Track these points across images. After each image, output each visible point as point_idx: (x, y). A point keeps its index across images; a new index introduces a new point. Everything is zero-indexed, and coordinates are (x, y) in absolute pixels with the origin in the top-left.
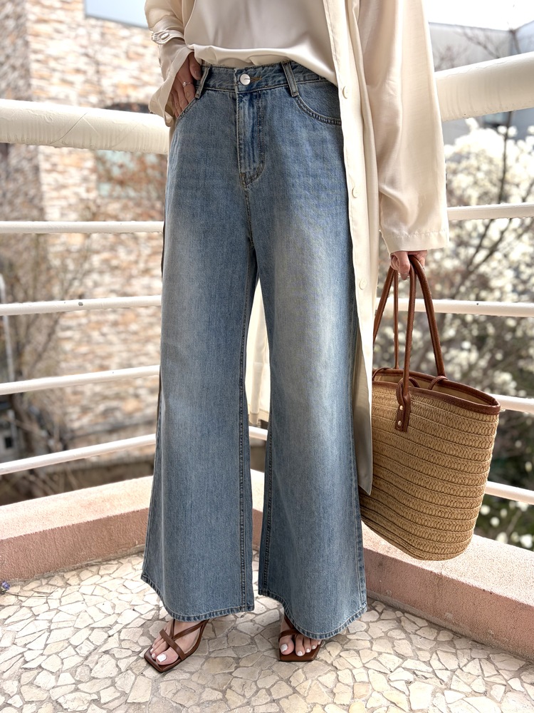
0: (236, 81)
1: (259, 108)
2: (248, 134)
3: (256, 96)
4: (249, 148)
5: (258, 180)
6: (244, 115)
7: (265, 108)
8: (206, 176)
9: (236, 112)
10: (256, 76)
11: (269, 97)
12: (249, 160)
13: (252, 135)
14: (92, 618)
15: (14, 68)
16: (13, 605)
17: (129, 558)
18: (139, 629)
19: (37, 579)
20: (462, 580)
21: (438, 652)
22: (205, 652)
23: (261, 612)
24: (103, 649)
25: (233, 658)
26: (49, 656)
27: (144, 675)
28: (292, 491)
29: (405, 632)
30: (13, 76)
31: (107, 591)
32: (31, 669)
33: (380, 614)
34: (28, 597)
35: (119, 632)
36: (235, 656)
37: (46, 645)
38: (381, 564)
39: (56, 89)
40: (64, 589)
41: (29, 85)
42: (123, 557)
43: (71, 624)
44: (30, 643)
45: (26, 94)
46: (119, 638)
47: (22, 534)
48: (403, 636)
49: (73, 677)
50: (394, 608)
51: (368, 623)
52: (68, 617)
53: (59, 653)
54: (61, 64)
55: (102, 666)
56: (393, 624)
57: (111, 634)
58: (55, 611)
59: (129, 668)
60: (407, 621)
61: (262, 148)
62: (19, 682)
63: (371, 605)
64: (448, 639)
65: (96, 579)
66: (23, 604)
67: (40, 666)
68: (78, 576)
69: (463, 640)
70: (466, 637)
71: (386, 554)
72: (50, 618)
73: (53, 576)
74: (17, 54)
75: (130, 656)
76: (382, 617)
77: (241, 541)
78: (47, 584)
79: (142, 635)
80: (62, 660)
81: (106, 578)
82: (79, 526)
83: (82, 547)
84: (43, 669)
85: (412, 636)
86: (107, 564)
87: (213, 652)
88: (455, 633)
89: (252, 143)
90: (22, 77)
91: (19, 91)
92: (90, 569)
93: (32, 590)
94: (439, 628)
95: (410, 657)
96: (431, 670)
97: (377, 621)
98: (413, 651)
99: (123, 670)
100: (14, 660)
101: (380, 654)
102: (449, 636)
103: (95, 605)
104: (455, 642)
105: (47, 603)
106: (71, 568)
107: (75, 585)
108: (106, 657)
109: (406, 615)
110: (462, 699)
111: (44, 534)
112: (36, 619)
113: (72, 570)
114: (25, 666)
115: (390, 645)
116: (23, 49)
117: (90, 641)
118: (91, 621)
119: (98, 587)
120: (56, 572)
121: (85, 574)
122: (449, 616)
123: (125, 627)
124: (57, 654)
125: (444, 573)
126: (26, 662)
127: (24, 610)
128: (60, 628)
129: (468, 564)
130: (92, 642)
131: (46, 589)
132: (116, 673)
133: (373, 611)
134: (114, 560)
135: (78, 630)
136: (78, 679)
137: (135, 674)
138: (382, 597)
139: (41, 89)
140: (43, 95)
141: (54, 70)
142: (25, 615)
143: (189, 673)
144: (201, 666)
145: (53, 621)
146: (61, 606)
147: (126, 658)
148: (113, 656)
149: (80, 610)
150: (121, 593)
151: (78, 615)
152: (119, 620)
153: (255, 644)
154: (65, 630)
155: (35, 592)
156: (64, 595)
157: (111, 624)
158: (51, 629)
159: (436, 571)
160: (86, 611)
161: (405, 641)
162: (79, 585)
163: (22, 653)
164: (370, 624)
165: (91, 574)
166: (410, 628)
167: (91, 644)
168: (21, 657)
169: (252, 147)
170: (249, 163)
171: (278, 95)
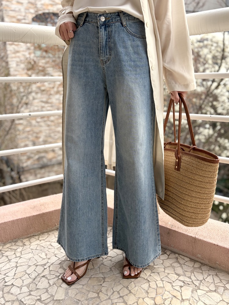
0: (98, 19)
1: (109, 31)
2: (104, 43)
3: (108, 26)
4: (104, 49)
5: (108, 63)
6: (102, 34)
7: (112, 31)
8: (85, 60)
9: (98, 33)
10: (107, 17)
11: (113, 27)
12: (105, 54)
13: (106, 43)
14: (36, 260)
17: (53, 232)
18: (59, 265)
19: (10, 243)
20: (205, 240)
21: (194, 272)
22: (89, 275)
23: (115, 256)
24: (42, 275)
25: (102, 277)
26: (16, 279)
27: (61, 287)
28: (127, 201)
29: (180, 263)
31: (43, 248)
32: (8, 286)
33: (169, 256)
34: (6, 251)
35: (49, 267)
37: (15, 274)
38: (169, 233)
40: (23, 247)
42: (50, 231)
43: (27, 263)
44: (7, 273)
46: (49, 270)
47: (3, 222)
48: (179, 265)
49: (28, 289)
50: (175, 253)
51: (163, 260)
52: (25, 260)
53: (21, 277)
55: (42, 283)
56: (175, 260)
57: (45, 268)
59: (54, 284)
60: (180, 259)
61: (110, 49)
62: (3, 292)
63: (164, 251)
65: (38, 242)
66: (4, 255)
67: (12, 284)
68: (29, 241)
69: (205, 266)
70: (206, 265)
71: (171, 228)
72: (16, 261)
73: (17, 241)
75: (54, 278)
76: (169, 257)
77: (102, 223)
78: (15, 245)
79: (60, 268)
80: (23, 281)
81: (42, 241)
82: (29, 218)
83: (31, 227)
84: (14, 285)
85: (183, 265)
86: (43, 235)
87: (93, 275)
88: (202, 263)
89: (106, 47)
92: (35, 237)
93: (8, 248)
94: (195, 261)
95: (182, 275)
96: (191, 281)
97: (167, 259)
98: (183, 272)
99: (51, 285)
101: (168, 274)
102: (199, 265)
103: (38, 254)
104: (202, 267)
105: (15, 254)
106: (26, 237)
107: (28, 245)
108: (43, 279)
109: (180, 256)
110: (205, 294)
111: (13, 222)
112: (10, 262)
113: (26, 238)
114: (5, 284)
115: (173, 270)
117: (36, 271)
118: (36, 262)
119: (39, 246)
120: (19, 239)
121: (32, 240)
122: (199, 256)
123: (52, 264)
124: (20, 278)
125: (197, 237)
126: (6, 282)
127: (4, 258)
128: (21, 266)
129: (207, 233)
131: (14, 247)
132: (48, 286)
133: (165, 255)
134: (46, 233)
135: (30, 266)
136: (30, 289)
137: (57, 286)
138: (169, 248)
142: (5, 260)
143: (82, 285)
144: (88, 282)
145: (18, 262)
146: (22, 255)
147: (53, 279)
148: (47, 278)
149: (31, 257)
150: (50, 249)
151: (30, 259)
152: (49, 261)
153: (112, 271)
154: (24, 266)
155: (9, 249)
156: (23, 250)
157: (46, 263)
158: (17, 266)
159: (193, 236)
160: (33, 257)
161: (180, 268)
162: (30, 245)
163: (4, 278)
164: (164, 260)
165: (35, 240)
166: (182, 261)
167: (36, 273)
168: (3, 280)
169: (106, 48)
170: (105, 55)
171: (117, 26)
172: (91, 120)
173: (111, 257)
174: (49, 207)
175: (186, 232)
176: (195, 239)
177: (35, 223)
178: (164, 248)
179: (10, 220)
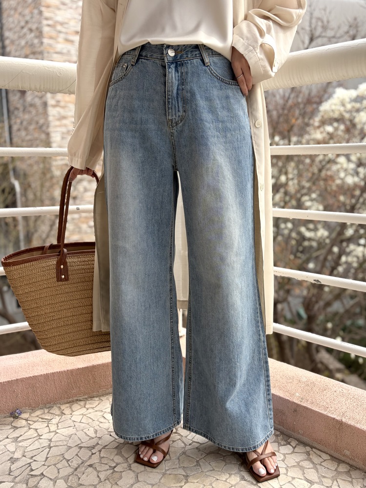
0: (165, 53)
1: (182, 73)
2: (175, 91)
3: (180, 64)
4: (175, 102)
5: (181, 124)
6: (172, 77)
7: (187, 73)
9: (166, 75)
10: (179, 50)
11: (189, 66)
12: (175, 110)
13: (177, 92)
14: (80, 440)
15: (31, 30)
16: (24, 427)
17: (107, 396)
18: (115, 450)
19: (41, 409)
20: (358, 426)
21: (338, 480)
22: (162, 470)
24: (88, 463)
25: (183, 475)
26: (48, 466)
27: (118, 485)
29: (313, 463)
30: (30, 36)
31: (91, 421)
32: (35, 476)
33: (294, 448)
34: (35, 422)
35: (100, 451)
36: (184, 474)
37: (47, 458)
38: (295, 411)
39: (61, 46)
40: (60, 417)
41: (42, 43)
42: (103, 395)
43: (65, 443)
44: (35, 456)
45: (39, 50)
46: (100, 456)
47: (31, 376)
48: (311, 466)
49: (66, 483)
50: (305, 444)
51: (284, 455)
52: (63, 438)
53: (56, 464)
54: (65, 28)
55: (87, 476)
56: (304, 456)
57: (94, 452)
58: (54, 433)
59: (107, 479)
60: (314, 455)
61: (185, 102)
62: (27, 485)
63: (287, 440)
64: (346, 470)
65: (83, 411)
66: (31, 427)
67: (42, 474)
68: (71, 407)
69: (357, 472)
70: (359, 469)
71: (299, 403)
72: (50, 438)
73: (52, 407)
74: (34, 20)
75: (107, 470)
76: (295, 451)
78: (48, 412)
79: (117, 454)
80: (58, 470)
81: (90, 410)
82: (72, 371)
83: (74, 387)
84: (44, 476)
85: (318, 466)
86: (91, 400)
87: (168, 470)
88: (351, 466)
89: (177, 98)
90: (36, 37)
91: (35, 47)
92: (79, 403)
93: (37, 416)
94: (339, 461)
95: (316, 483)
97: (291, 454)
98: (319, 477)
99: (102, 480)
100: (24, 468)
101: (293, 478)
102: (346, 467)
103: (82, 430)
104: (351, 473)
105: (48, 426)
106: (65, 402)
107: (68, 415)
108: (90, 469)
109: (314, 450)
111: (46, 376)
112: (40, 439)
113: (66, 403)
114: (31, 473)
115: (301, 472)
116: (38, 17)
117: (79, 457)
118: (79, 442)
119: (84, 417)
120: (54, 404)
121: (75, 406)
122: (347, 453)
123: (104, 447)
124: (55, 465)
125: (344, 420)
126: (32, 470)
127: (32, 432)
128: (57, 446)
129: (363, 414)
130: (80, 458)
131: (47, 417)
132: (97, 482)
133: (289, 446)
134: (96, 397)
135: (70, 447)
136: (69, 485)
137: (112, 483)
138: (295, 435)
139: (50, 45)
140: (51, 51)
141: (60, 32)
142: (32, 435)
143: (150, 484)
144: (160, 480)
145: (52, 440)
146: (58, 429)
147: (105, 471)
148: (95, 469)
149: (72, 433)
150: (102, 423)
151: (70, 436)
152: (100, 442)
153: (200, 466)
154: (61, 447)
155: (40, 418)
156: (60, 421)
157: (94, 445)
158: (51, 446)
159: (338, 418)
160: (76, 434)
161: (313, 470)
162: (71, 414)
163: (30, 463)
164: (286, 455)
165: (79, 407)
166: (316, 460)
167: (79, 459)
168: (29, 467)
169: (178, 101)
170: (175, 112)
171: (195, 64)
172: (152, 219)
173: (198, 443)
174: (103, 357)
175: (326, 411)
176: (341, 423)
177: (79, 380)
178: (286, 435)
179: (42, 374)
